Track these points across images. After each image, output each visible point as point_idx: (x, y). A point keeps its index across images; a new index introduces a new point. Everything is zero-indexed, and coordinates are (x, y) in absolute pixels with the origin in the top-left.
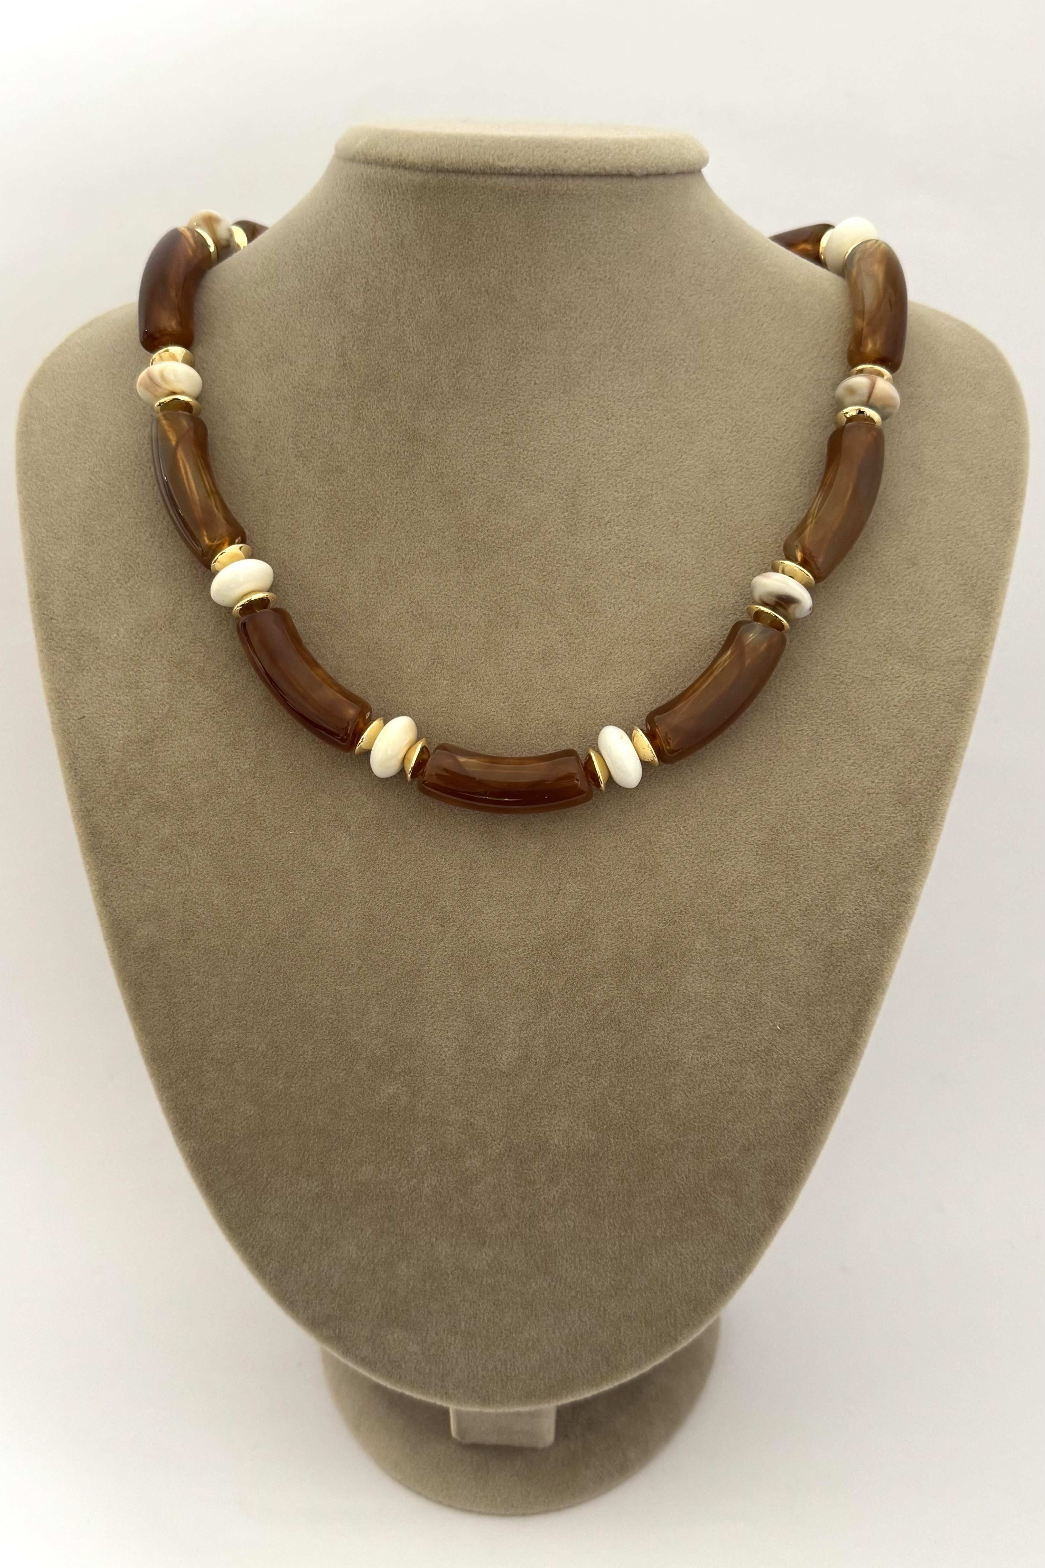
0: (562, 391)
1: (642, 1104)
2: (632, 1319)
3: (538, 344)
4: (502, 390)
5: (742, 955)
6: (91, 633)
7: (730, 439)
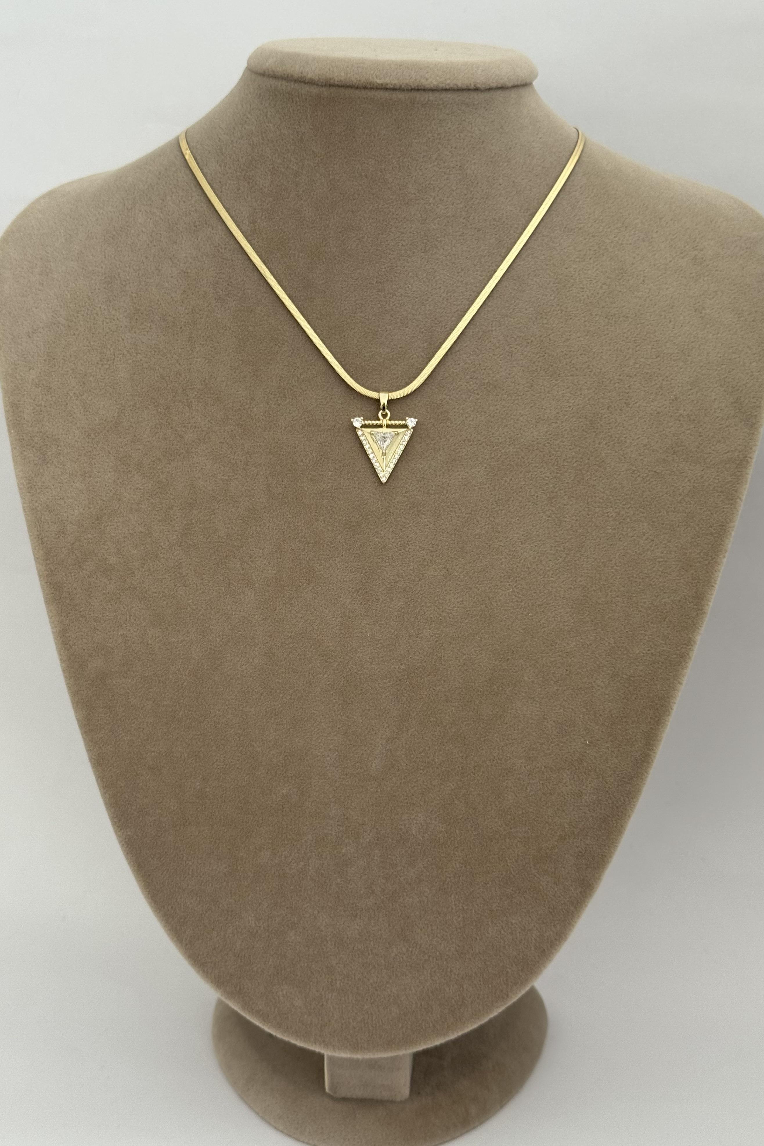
0: (423, 251)
1: (481, 803)
2: (473, 978)
3: (405, 215)
4: (377, 250)
5: (560, 686)
6: (54, 434)
7: (553, 289)
